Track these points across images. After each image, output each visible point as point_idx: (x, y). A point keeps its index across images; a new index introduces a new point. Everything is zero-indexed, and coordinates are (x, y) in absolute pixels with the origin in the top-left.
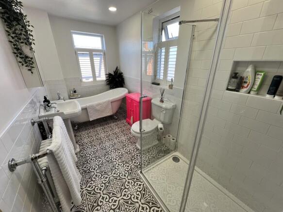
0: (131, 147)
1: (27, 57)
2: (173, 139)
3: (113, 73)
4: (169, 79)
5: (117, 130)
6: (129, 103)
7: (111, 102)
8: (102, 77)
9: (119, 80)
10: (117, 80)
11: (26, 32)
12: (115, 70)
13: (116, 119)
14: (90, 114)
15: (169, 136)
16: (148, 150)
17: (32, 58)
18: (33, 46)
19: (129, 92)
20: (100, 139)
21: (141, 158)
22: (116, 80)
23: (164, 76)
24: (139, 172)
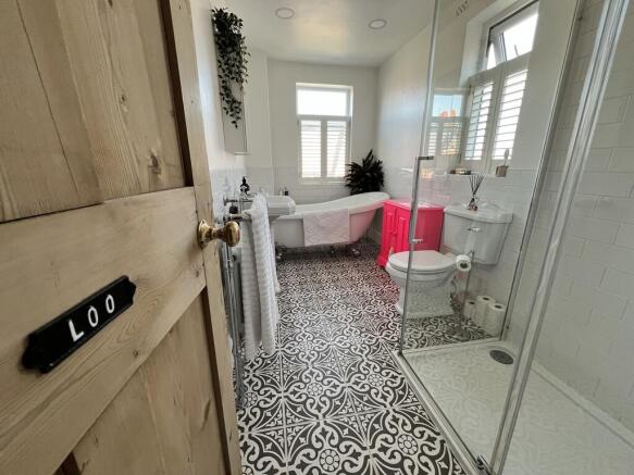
0: (382, 308)
1: (234, 101)
2: (499, 307)
3: (360, 163)
4: (498, 154)
5: (355, 275)
6: (389, 219)
7: (351, 215)
8: (339, 170)
9: (373, 176)
10: (368, 174)
11: (240, 62)
12: (365, 157)
13: (356, 257)
14: (306, 234)
15: (486, 299)
16: (424, 322)
17: (240, 103)
18: (244, 84)
19: (391, 198)
20: (320, 282)
21: (403, 331)
22: (366, 176)
23: (483, 150)
24: (395, 353)
